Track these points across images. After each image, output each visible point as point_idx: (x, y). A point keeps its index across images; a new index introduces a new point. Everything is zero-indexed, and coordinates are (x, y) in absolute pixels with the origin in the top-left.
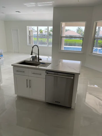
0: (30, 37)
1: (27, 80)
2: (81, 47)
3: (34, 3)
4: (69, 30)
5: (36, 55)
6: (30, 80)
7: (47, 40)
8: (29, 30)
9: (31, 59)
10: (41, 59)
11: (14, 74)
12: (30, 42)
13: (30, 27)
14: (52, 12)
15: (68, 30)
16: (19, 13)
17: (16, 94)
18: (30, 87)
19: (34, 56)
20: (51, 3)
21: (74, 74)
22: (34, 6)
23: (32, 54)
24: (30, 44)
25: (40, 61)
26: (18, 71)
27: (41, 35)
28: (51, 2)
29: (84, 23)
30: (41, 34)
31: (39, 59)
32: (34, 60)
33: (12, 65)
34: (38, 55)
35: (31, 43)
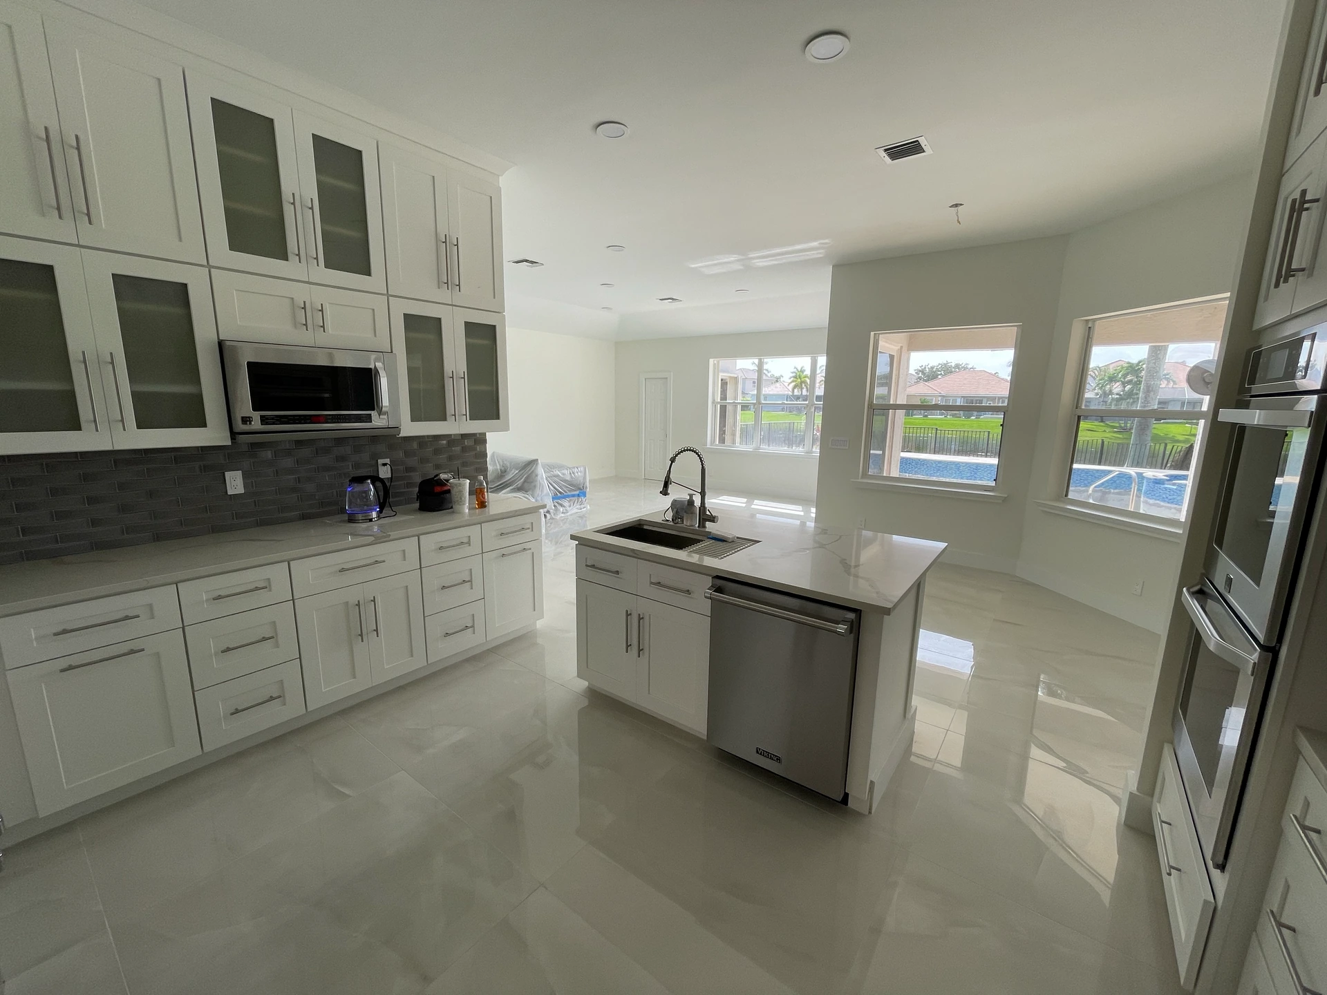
0: (723, 408)
1: (628, 615)
2: (994, 461)
3: (733, 258)
4: (965, 368)
5: (691, 496)
6: (640, 618)
7: (804, 422)
8: (722, 375)
9: (669, 516)
10: (713, 519)
11: (580, 580)
12: (722, 432)
13: (724, 363)
14: (826, 288)
15: (957, 366)
16: (675, 305)
17: (580, 675)
18: (640, 650)
19: (681, 502)
20: (814, 248)
21: (857, 611)
22: (738, 267)
23: (665, 492)
24: (722, 441)
25: (709, 526)
26: (593, 566)
27: (798, 398)
28: (815, 244)
29: (1010, 331)
30: (796, 392)
31: (706, 517)
32: (682, 519)
33: (573, 537)
34: (703, 494)
35: (728, 437)
